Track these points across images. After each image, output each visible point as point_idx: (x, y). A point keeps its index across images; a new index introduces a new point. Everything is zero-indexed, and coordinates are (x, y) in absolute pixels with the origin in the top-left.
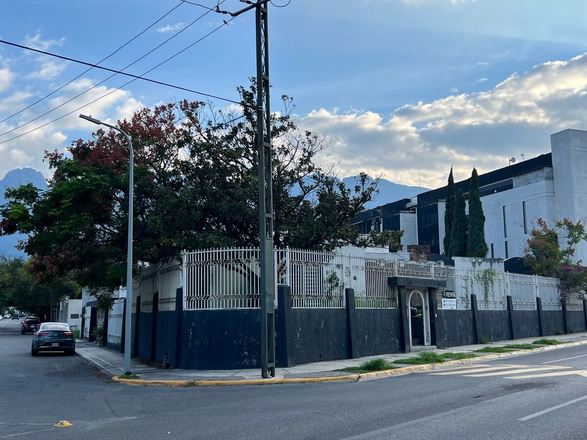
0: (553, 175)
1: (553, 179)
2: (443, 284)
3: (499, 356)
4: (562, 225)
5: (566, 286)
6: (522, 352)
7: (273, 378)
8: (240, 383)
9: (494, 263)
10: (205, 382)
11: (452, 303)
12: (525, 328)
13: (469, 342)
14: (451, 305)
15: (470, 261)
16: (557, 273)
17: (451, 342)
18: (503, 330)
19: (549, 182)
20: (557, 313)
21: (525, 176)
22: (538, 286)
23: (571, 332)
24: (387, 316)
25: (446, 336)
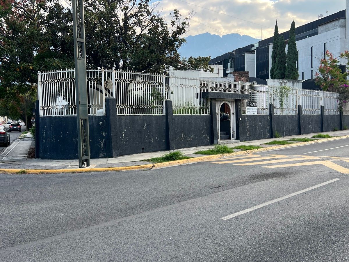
0: (345, 25)
1: (345, 26)
2: (247, 97)
3: (280, 147)
4: (344, 55)
5: (344, 98)
6: (299, 144)
7: (88, 167)
8: (58, 171)
9: (295, 83)
10: (33, 171)
11: (254, 110)
12: (311, 126)
13: (267, 137)
14: (253, 112)
15: (278, 82)
16: (338, 90)
17: (252, 137)
18: (293, 128)
19: (342, 29)
20: (336, 117)
21: (327, 26)
22: (322, 98)
23: (345, 129)
24: (200, 120)
25: (248, 133)
